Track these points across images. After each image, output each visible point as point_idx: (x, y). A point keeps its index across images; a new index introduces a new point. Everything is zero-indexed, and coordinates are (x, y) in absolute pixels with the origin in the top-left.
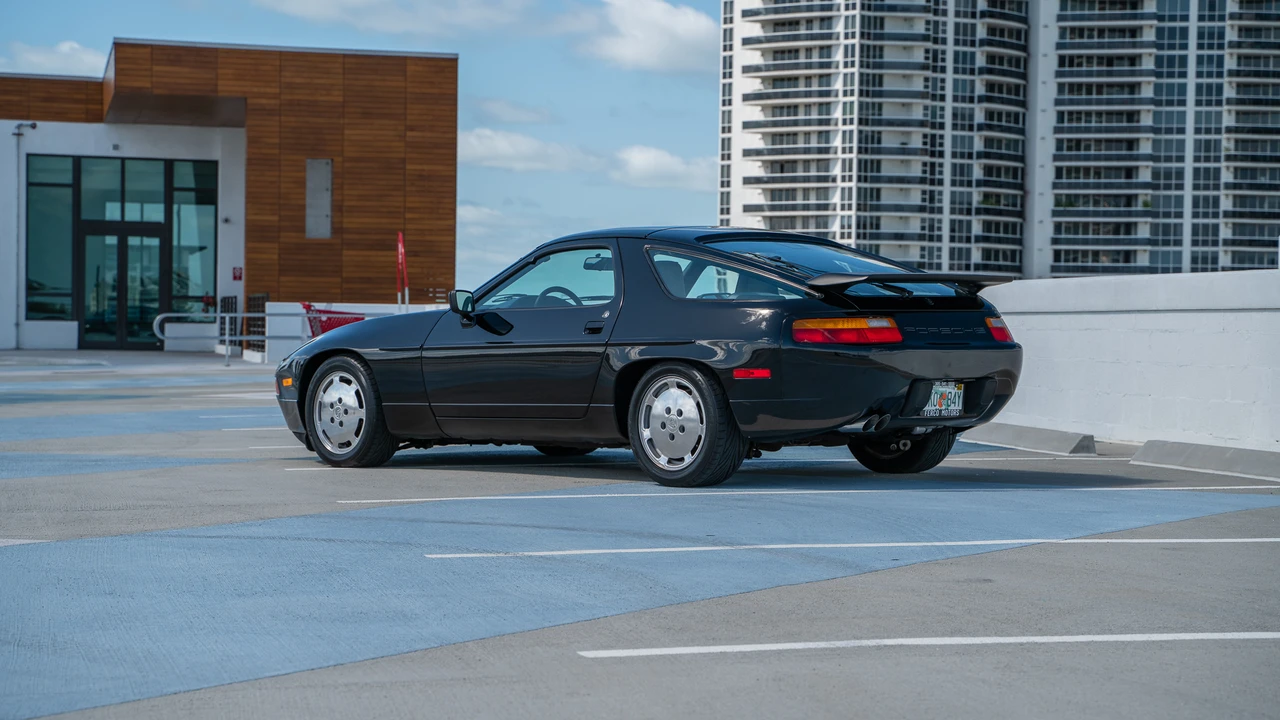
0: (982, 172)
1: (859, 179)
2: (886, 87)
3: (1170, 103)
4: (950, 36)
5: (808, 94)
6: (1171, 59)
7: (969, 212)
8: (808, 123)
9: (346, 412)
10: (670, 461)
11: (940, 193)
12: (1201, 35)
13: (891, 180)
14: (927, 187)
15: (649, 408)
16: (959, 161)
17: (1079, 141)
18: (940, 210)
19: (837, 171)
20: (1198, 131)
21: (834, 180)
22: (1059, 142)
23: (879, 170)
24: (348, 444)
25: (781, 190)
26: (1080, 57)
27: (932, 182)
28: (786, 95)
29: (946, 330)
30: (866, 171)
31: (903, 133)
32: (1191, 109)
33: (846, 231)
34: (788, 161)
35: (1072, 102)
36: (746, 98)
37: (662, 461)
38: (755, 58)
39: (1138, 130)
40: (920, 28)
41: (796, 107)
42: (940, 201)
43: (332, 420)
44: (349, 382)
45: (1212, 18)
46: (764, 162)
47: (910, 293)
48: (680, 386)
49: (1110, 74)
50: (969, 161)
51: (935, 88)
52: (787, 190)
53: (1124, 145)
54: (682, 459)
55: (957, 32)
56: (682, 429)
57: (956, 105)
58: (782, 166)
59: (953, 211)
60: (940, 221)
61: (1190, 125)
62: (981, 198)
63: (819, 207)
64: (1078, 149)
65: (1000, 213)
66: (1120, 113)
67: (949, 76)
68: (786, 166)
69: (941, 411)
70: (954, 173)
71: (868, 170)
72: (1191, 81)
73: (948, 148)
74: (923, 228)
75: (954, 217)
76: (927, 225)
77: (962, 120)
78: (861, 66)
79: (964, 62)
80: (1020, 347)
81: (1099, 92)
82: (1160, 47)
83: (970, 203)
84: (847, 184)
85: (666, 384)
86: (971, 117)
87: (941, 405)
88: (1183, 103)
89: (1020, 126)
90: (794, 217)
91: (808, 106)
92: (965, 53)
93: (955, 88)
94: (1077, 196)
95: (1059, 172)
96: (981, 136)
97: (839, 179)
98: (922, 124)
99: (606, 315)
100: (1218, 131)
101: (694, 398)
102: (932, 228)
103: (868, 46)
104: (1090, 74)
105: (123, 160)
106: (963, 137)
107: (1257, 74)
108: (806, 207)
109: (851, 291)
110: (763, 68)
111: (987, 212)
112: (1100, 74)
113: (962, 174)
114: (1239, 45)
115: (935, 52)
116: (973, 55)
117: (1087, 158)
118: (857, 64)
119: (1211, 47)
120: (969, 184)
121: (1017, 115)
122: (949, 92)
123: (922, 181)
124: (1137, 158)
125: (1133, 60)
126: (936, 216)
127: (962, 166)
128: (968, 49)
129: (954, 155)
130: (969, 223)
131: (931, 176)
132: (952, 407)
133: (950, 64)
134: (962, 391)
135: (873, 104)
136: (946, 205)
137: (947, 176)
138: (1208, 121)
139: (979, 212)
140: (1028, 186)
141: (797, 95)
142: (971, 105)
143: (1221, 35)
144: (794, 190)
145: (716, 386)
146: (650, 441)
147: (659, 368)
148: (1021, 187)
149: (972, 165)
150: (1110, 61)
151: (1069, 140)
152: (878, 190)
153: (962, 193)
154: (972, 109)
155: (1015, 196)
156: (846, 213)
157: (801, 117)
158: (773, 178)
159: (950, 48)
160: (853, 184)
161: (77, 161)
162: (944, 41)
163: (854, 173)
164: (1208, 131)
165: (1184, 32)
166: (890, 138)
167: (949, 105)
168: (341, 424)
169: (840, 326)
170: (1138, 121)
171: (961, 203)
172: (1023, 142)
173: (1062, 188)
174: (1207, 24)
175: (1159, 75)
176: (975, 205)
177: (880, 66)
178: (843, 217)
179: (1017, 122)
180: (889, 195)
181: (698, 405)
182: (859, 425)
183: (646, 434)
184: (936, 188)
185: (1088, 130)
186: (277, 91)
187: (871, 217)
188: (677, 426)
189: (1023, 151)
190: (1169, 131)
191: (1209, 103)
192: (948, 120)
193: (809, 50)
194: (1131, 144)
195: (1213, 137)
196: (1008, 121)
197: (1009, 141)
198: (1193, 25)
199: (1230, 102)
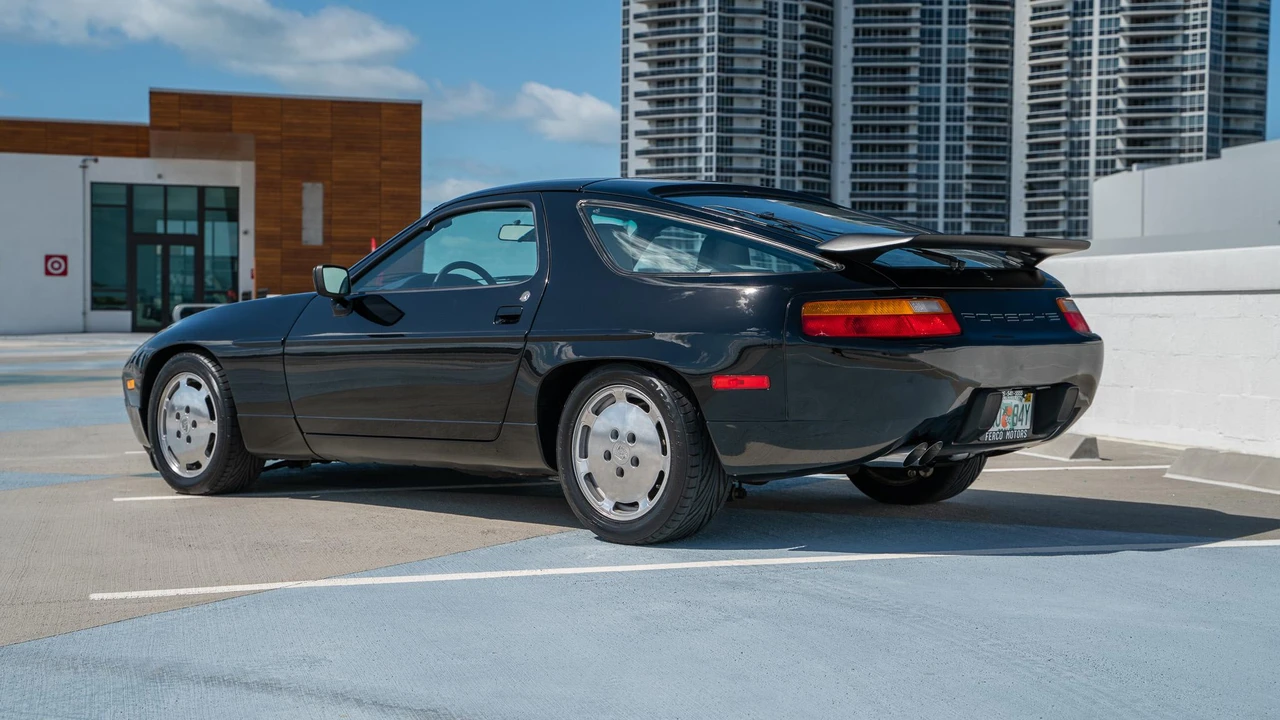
2: (735, 146)
3: (928, 158)
4: (779, 110)
5: (681, 151)
6: (929, 128)
9: (194, 424)
10: (617, 507)
12: (948, 112)
15: (587, 429)
17: (867, 184)
20: (947, 177)
22: (854, 184)
24: (198, 465)
26: (867, 126)
28: (665, 151)
29: (1012, 317)
32: (942, 162)
35: (862, 157)
36: (639, 153)
37: (605, 507)
38: (644, 125)
39: (907, 176)
40: (758, 105)
41: (672, 159)
43: (179, 434)
44: (198, 386)
45: (955, 100)
47: (961, 263)
48: (632, 399)
49: (888, 138)
51: (768, 147)
53: (898, 187)
54: (635, 505)
55: (783, 108)
56: (636, 462)
57: (783, 158)
61: (942, 173)
64: (867, 189)
66: (894, 165)
67: (779, 139)
69: (1005, 432)
72: (942, 143)
77: (788, 169)
78: (718, 131)
79: (788, 130)
80: (1100, 339)
81: (881, 150)
82: (921, 119)
85: (611, 396)
86: (794, 167)
87: (1005, 425)
88: (937, 158)
89: (827, 173)
91: (681, 159)
92: (789, 123)
93: (783, 147)
96: (800, 180)
98: (760, 171)
99: (525, 297)
100: (961, 178)
101: (653, 417)
103: (723, 117)
104: (874, 138)
105: (166, 187)
106: (788, 181)
107: (986, 139)
109: (881, 260)
110: (650, 132)
112: (881, 138)
114: (974, 119)
115: (769, 122)
116: (794, 124)
117: (873, 196)
118: (715, 129)
119: (955, 120)
121: (825, 165)
122: (778, 149)
124: (906, 196)
125: (903, 128)
128: (791, 120)
129: (782, 174)
132: (1019, 426)
133: (779, 130)
134: (1031, 403)
135: (726, 157)
138: (954, 171)
141: (673, 151)
142: (793, 159)
143: (962, 112)
145: (685, 400)
146: (589, 477)
147: (600, 373)
150: (888, 129)
151: (861, 183)
154: (794, 162)
157: (676, 166)
159: (779, 119)
161: (130, 188)
162: (775, 114)
164: (954, 178)
165: (937, 110)
167: (778, 159)
168: (189, 439)
169: (871, 312)
170: (907, 170)
172: (829, 184)
174: (952, 104)
175: (920, 139)
177: (731, 131)
179: (825, 170)
181: (659, 426)
182: (898, 458)
183: (582, 467)
185: (873, 176)
186: (279, 129)
188: (628, 458)
190: (928, 177)
191: (954, 158)
192: (778, 169)
193: (681, 120)
194: (902, 186)
195: (957, 181)
196: (819, 170)
197: (819, 184)
198: (943, 105)
199: (968, 157)
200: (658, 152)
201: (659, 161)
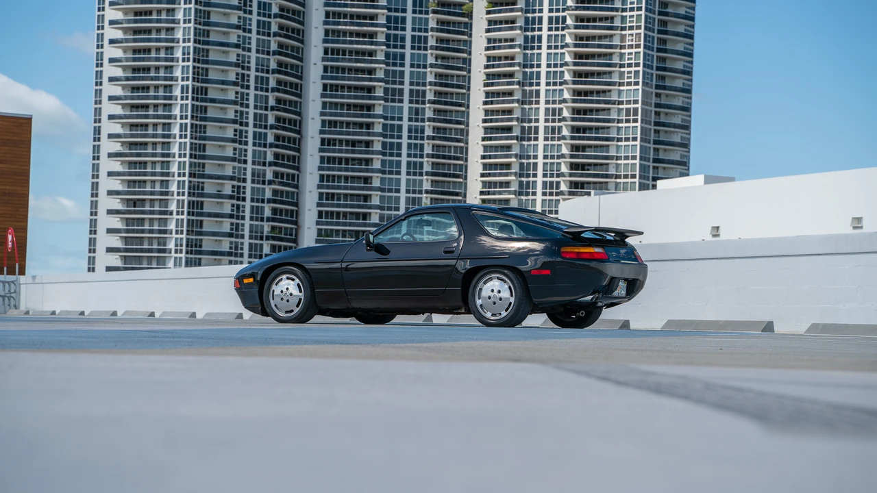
0: (270, 212)
1: (189, 214)
2: (208, 153)
3: (391, 173)
4: (251, 121)
5: (154, 155)
6: (392, 144)
7: (261, 238)
8: (154, 174)
11: (243, 225)
12: (410, 131)
13: (210, 215)
14: (234, 221)
16: (255, 204)
17: (333, 194)
18: (242, 237)
19: (173, 207)
20: (408, 191)
21: (171, 213)
22: (321, 195)
23: (202, 208)
25: (134, 219)
26: (335, 140)
27: (238, 218)
28: (139, 155)
30: (193, 208)
31: (219, 184)
32: (403, 177)
33: (179, 248)
34: (139, 200)
35: (329, 169)
36: (110, 155)
38: (117, 128)
39: (371, 189)
40: (231, 115)
41: (145, 163)
42: (243, 230)
45: (417, 120)
46: (122, 199)
49: (353, 152)
50: (263, 205)
51: (240, 155)
52: (138, 219)
53: (362, 198)
55: (255, 119)
57: (254, 167)
58: (135, 203)
59: (251, 237)
60: (242, 244)
61: (403, 187)
62: (270, 230)
63: (160, 232)
64: (333, 200)
65: (281, 239)
66: (359, 178)
67: (250, 148)
68: (138, 203)
70: (252, 212)
71: (195, 208)
72: (404, 159)
73: (248, 196)
74: (231, 248)
75: (251, 241)
76: (233, 246)
77: (258, 178)
78: (191, 138)
79: (260, 139)
81: (347, 163)
82: (385, 136)
83: (262, 233)
84: (180, 217)
86: (264, 175)
88: (399, 173)
89: (296, 183)
90: (143, 238)
91: (154, 163)
92: (260, 133)
93: (254, 156)
94: (332, 230)
95: (320, 214)
96: (270, 189)
97: (175, 213)
98: (232, 178)
100: (420, 192)
102: (236, 248)
103: (196, 125)
104: (340, 151)
106: (258, 188)
107: (444, 157)
108: (151, 231)
110: (123, 136)
111: (274, 238)
112: (347, 151)
113: (257, 213)
114: (433, 138)
115: (241, 131)
116: (266, 134)
117: (338, 206)
118: (189, 136)
119: (416, 138)
120: (262, 220)
121: (293, 176)
122: (250, 158)
123: (231, 216)
124: (370, 207)
125: (368, 144)
126: (240, 240)
127: (257, 207)
128: (263, 131)
129: (252, 200)
130: (261, 246)
131: (237, 214)
133: (250, 140)
135: (199, 163)
136: (247, 233)
137: (248, 214)
138: (414, 185)
139: (268, 238)
140: (300, 223)
141: (146, 155)
142: (264, 168)
143: (423, 131)
144: (143, 219)
148: (296, 223)
149: (264, 207)
150: (354, 143)
151: (327, 194)
152: (201, 221)
153: (257, 226)
154: (265, 170)
155: (292, 229)
156: (179, 236)
157: (149, 170)
158: (129, 210)
159: (251, 129)
160: (185, 217)
162: (247, 124)
163: (186, 209)
164: (414, 192)
165: (400, 128)
166: (210, 187)
167: (249, 166)
170: (371, 183)
171: (256, 232)
172: (297, 193)
173: (322, 225)
174: (414, 123)
175: (384, 154)
176: (265, 234)
177: (204, 139)
178: (176, 239)
179: (293, 180)
180: (209, 225)
184: (240, 222)
185: (339, 188)
187: (196, 240)
189: (297, 200)
190: (390, 190)
191: (415, 174)
192: (249, 177)
193: (155, 125)
194: (366, 198)
195: (417, 196)
196: (288, 179)
197: (287, 192)
198: (405, 124)
199: (427, 174)
200: (131, 155)
201: (131, 164)
